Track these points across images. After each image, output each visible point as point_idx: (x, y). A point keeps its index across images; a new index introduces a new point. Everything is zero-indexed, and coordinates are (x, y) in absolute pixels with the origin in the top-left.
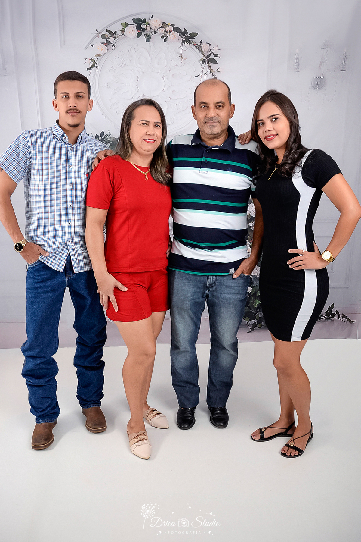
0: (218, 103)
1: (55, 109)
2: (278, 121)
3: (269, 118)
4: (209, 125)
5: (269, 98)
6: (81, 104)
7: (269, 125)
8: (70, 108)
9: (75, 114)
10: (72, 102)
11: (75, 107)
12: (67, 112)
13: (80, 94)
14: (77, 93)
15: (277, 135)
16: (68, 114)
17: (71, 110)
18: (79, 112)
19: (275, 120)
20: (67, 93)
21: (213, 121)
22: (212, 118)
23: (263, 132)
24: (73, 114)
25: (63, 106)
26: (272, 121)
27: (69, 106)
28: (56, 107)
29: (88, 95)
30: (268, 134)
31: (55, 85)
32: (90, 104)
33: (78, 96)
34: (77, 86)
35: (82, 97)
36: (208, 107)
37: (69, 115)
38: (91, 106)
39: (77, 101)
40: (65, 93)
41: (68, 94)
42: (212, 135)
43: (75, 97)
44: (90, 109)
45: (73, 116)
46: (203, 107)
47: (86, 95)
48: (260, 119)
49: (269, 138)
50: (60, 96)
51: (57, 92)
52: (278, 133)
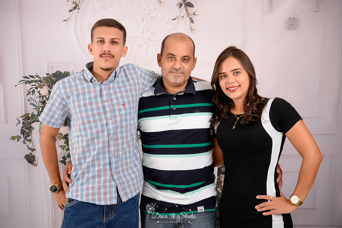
0: (185, 57)
1: (90, 53)
2: (239, 74)
3: (231, 71)
4: (173, 74)
5: (231, 53)
6: (115, 50)
7: (232, 78)
8: (105, 52)
9: (109, 58)
10: (107, 47)
11: (109, 51)
12: (101, 56)
13: (115, 40)
14: (113, 39)
15: (240, 86)
16: (101, 57)
17: (104, 54)
18: (112, 56)
19: (237, 73)
20: (103, 38)
21: (178, 72)
22: (178, 69)
23: (226, 84)
24: (106, 58)
25: (98, 49)
26: (234, 74)
27: (103, 50)
28: (91, 51)
29: (124, 42)
30: (230, 86)
31: (92, 30)
32: (124, 51)
33: (113, 42)
34: (112, 33)
35: (117, 43)
36: (175, 59)
37: (102, 59)
38: (125, 53)
39: (112, 46)
40: (100, 38)
41: (103, 40)
42: (175, 83)
43: (110, 42)
44: (124, 55)
45: (106, 60)
46: (170, 58)
47: (121, 41)
48: (223, 72)
49: (232, 89)
50: (96, 40)
51: (93, 37)
52: (241, 85)
